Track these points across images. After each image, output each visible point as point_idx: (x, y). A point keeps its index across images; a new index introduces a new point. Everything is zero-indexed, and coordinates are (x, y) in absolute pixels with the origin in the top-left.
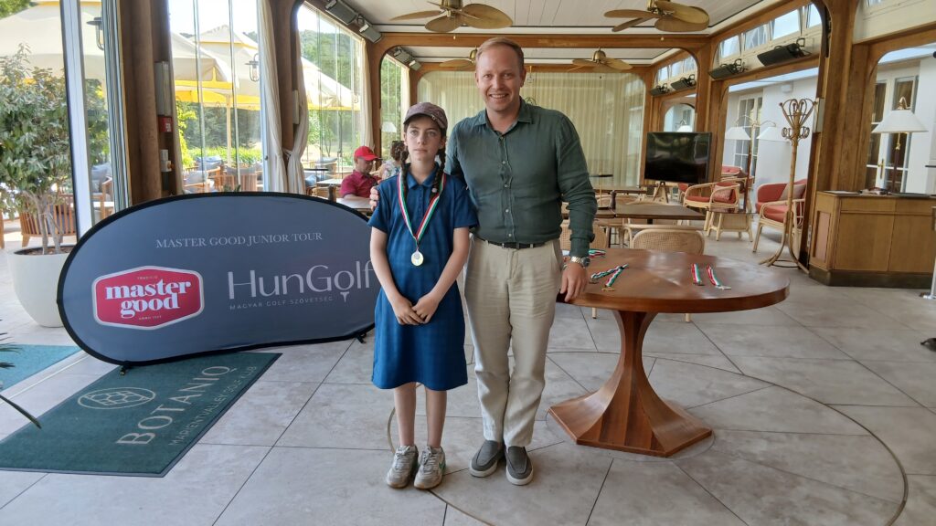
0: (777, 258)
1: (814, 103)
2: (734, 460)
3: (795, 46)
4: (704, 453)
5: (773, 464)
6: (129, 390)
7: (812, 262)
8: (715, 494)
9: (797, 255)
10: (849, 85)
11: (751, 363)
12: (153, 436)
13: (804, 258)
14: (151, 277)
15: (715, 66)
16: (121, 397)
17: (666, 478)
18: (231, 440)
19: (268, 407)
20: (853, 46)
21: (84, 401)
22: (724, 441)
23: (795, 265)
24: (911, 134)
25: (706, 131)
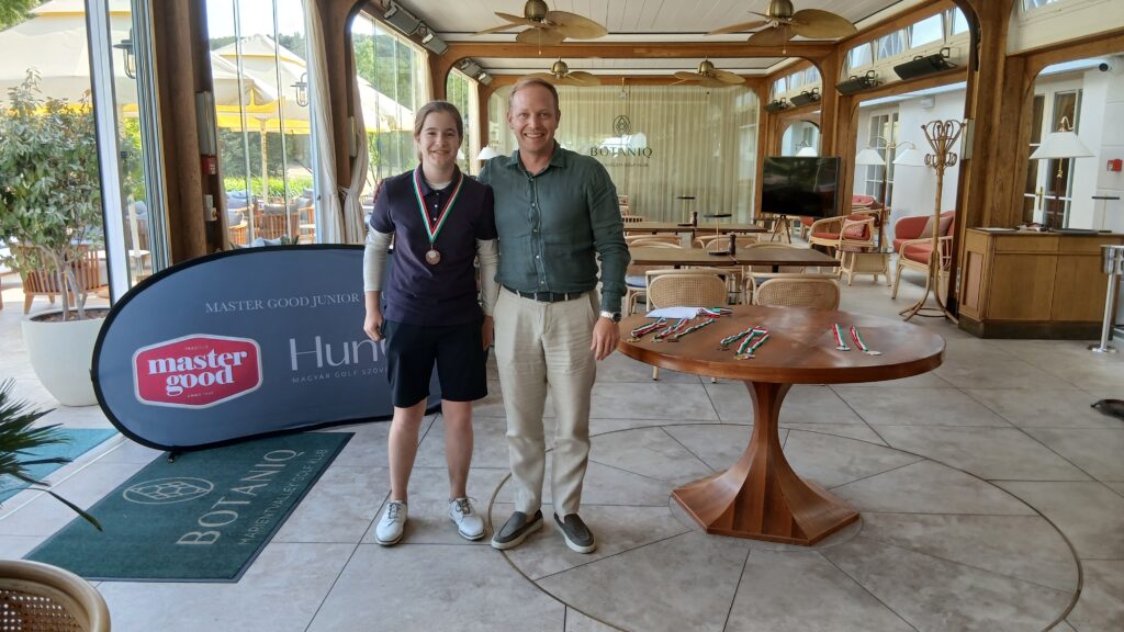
0: (921, 306)
1: (962, 125)
2: (887, 547)
3: (939, 57)
4: (852, 540)
5: (929, 551)
6: (183, 480)
7: (962, 310)
8: (867, 587)
9: (944, 304)
10: (1003, 103)
11: (898, 433)
12: (218, 534)
13: (952, 305)
14: (201, 347)
15: (843, 79)
16: (175, 489)
17: (811, 570)
18: (310, 538)
19: (346, 497)
20: (1007, 58)
21: (129, 494)
22: (874, 526)
23: (942, 314)
24: (1074, 159)
25: (833, 155)
